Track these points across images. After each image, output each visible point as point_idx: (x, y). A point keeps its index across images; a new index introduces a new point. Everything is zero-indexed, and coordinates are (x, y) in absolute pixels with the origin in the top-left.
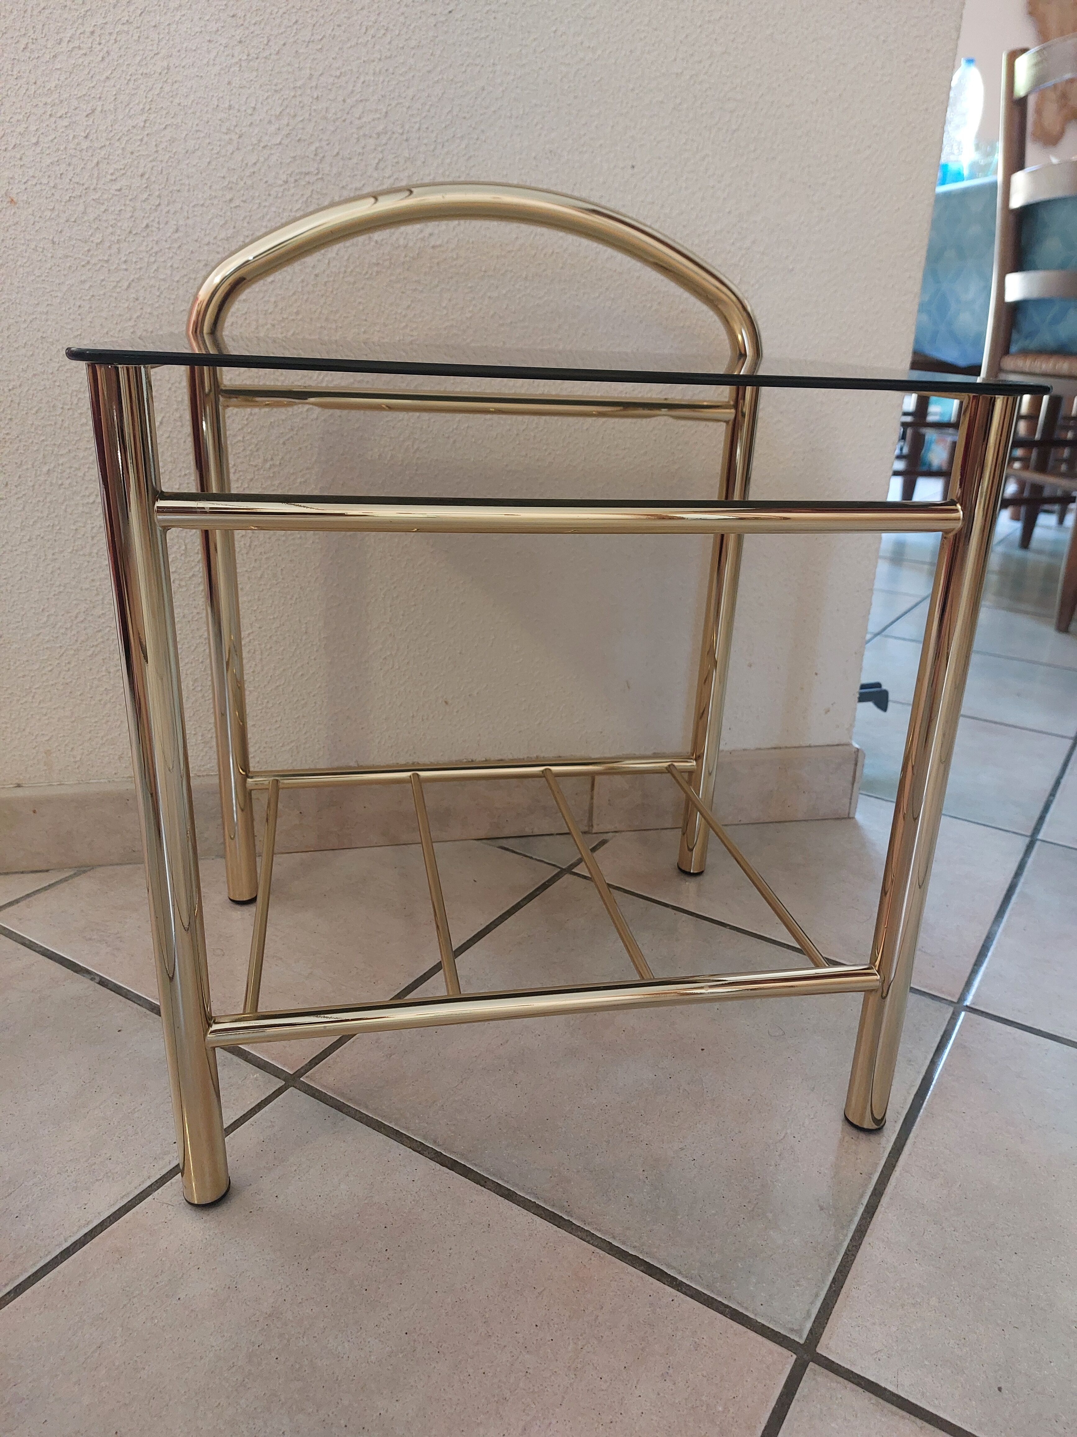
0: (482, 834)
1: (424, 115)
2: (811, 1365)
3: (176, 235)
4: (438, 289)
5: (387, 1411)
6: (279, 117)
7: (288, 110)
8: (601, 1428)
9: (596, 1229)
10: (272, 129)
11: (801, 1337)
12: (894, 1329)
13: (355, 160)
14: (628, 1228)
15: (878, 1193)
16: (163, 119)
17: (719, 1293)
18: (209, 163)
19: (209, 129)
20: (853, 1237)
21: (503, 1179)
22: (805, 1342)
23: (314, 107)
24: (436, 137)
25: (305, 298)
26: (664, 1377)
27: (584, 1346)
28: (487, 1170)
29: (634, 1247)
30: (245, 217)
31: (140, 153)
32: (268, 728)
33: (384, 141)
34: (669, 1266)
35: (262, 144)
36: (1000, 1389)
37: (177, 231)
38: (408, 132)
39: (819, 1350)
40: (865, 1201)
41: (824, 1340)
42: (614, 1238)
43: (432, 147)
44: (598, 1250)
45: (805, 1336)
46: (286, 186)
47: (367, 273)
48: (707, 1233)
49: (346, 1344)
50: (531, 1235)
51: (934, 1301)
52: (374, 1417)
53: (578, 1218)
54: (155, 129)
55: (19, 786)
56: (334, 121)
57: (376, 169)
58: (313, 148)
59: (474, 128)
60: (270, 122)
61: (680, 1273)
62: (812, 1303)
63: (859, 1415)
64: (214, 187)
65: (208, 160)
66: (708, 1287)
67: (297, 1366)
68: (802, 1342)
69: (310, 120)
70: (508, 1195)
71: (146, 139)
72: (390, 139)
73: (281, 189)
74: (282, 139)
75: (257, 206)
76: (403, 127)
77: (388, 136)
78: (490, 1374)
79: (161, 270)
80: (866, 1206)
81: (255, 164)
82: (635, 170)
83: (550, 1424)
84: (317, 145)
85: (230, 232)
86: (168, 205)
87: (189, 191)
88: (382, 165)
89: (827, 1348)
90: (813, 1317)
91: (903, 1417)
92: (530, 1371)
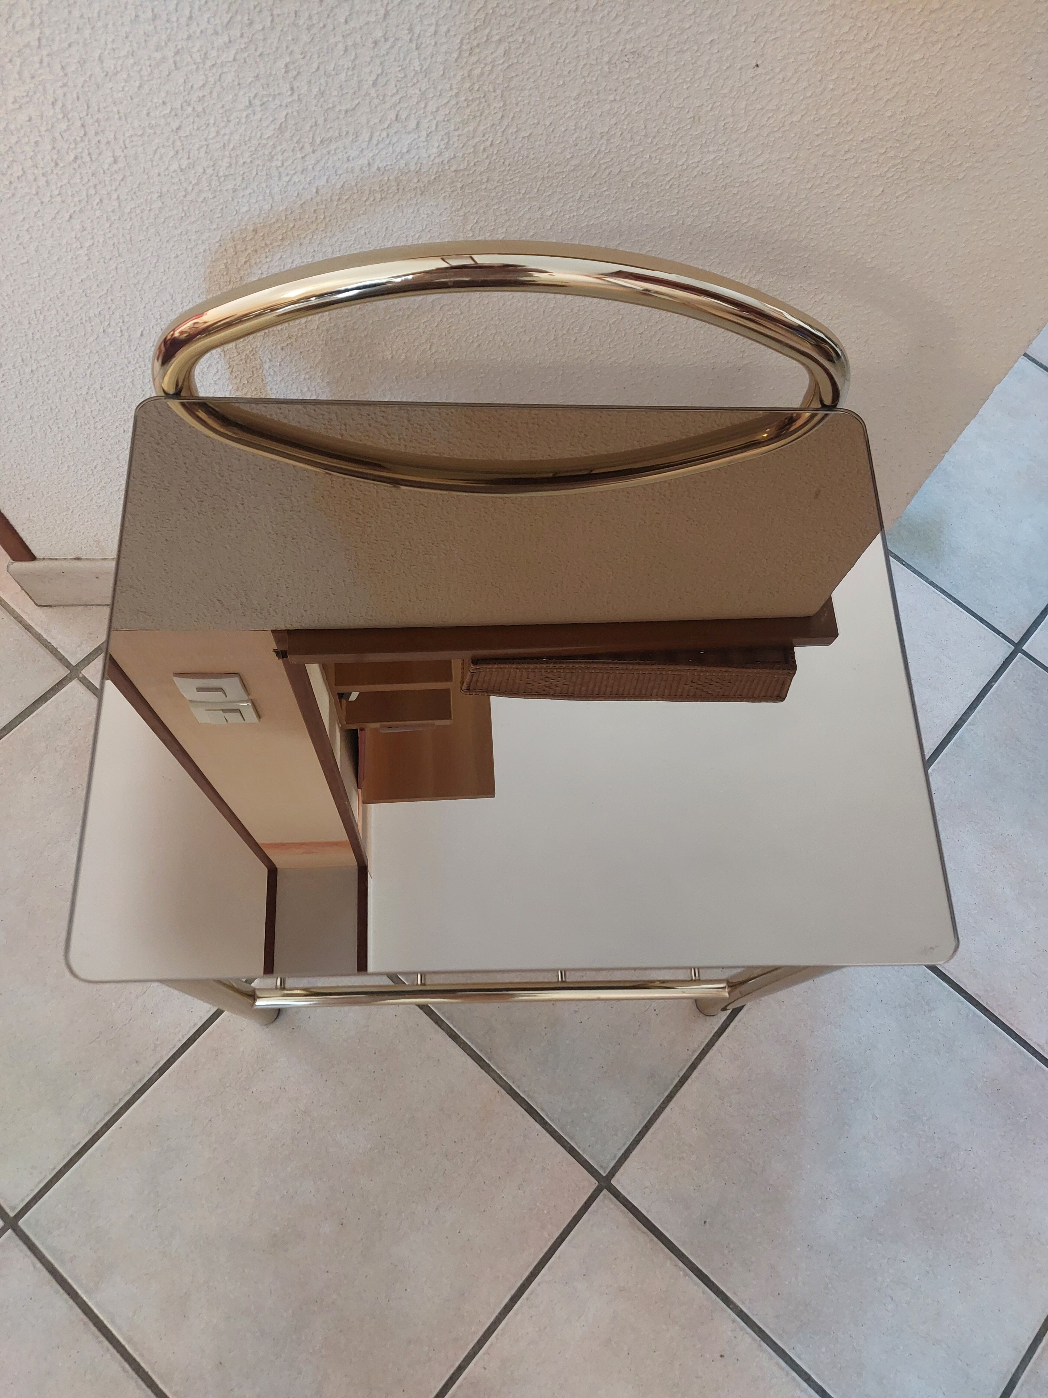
1: (442, 13)
2: (605, 1191)
3: (116, 167)
4: (461, 213)
5: (366, 1186)
6: (228, 25)
7: (239, 18)
8: (478, 1213)
9: (505, 1075)
10: (220, 41)
11: (604, 1173)
12: (661, 1174)
13: (343, 76)
14: (523, 1076)
15: (693, 1067)
16: (64, 36)
17: (567, 1134)
18: (140, 87)
19: (131, 46)
20: (663, 1101)
22: (607, 1175)
23: (276, 12)
24: (461, 43)
25: (291, 225)
26: (520, 1187)
27: (479, 1160)
28: (444, 1014)
29: (525, 1092)
30: (201, 147)
31: (43, 77)
33: (383, 52)
34: (542, 1109)
35: (209, 63)
36: (705, 1222)
37: (115, 162)
38: (419, 36)
39: (612, 1182)
40: (681, 1074)
41: (618, 1175)
42: (514, 1083)
43: (455, 55)
44: (502, 1090)
45: (608, 1171)
46: (250, 111)
47: (367, 199)
48: (572, 1087)
49: (346, 1139)
51: (693, 1158)
52: (359, 1189)
53: (495, 1063)
54: (55, 48)
55: (78, 559)
56: (309, 29)
57: (375, 84)
58: (281, 64)
59: (520, 28)
60: (216, 33)
61: (547, 1115)
62: (619, 1149)
63: (620, 1228)
64: (152, 114)
65: (137, 84)
66: (561, 1128)
67: (319, 1150)
68: (604, 1175)
69: (273, 28)
70: (454, 1037)
71: (46, 60)
72: (392, 47)
73: (245, 114)
74: (236, 53)
75: (213, 135)
76: (411, 30)
77: (389, 44)
79: (106, 201)
80: (682, 1077)
81: (204, 85)
82: (759, 70)
83: (451, 1207)
84: (288, 60)
85: (184, 163)
86: (97, 133)
87: (120, 118)
88: (382, 81)
89: (618, 1181)
90: (617, 1159)
91: (643, 1232)
92: (446, 1172)
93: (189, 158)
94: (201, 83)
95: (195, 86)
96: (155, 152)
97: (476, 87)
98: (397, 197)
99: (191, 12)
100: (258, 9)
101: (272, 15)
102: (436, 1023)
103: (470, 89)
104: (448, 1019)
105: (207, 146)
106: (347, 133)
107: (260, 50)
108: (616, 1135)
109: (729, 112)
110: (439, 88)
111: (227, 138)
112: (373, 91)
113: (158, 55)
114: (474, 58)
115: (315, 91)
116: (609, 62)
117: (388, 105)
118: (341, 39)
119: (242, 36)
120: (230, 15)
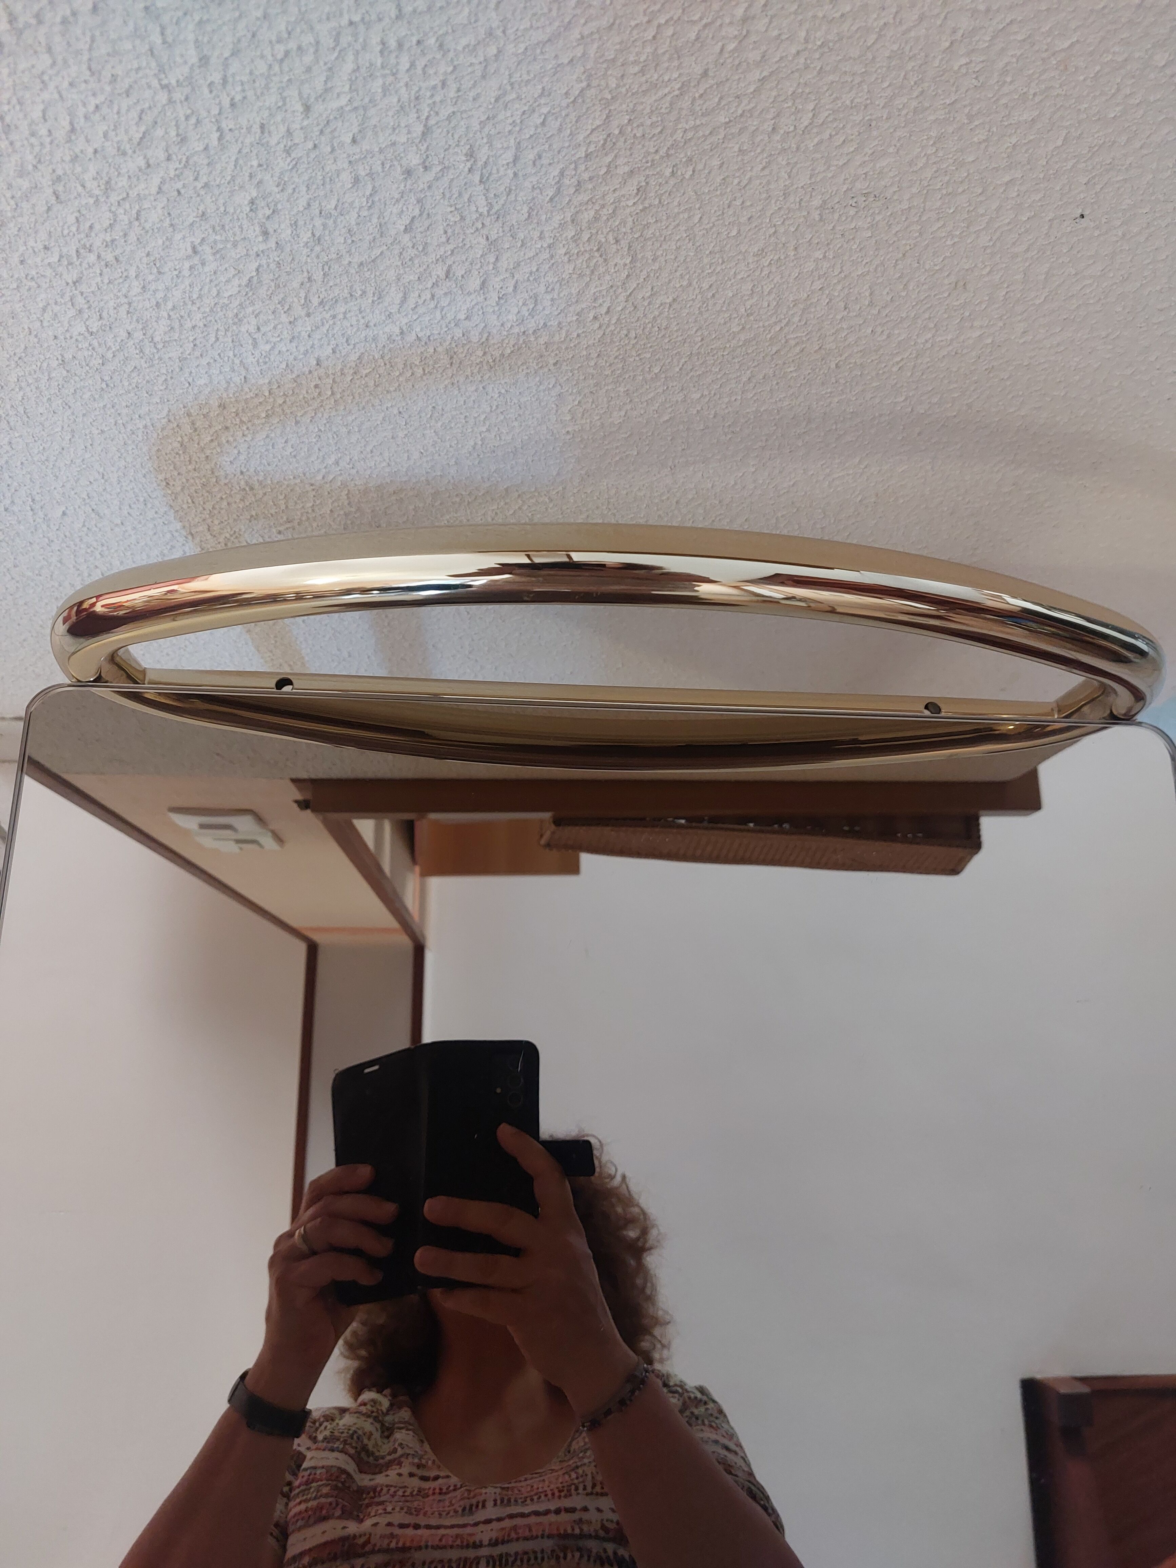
93: (101, 318)
94: (106, 223)
95: (97, 227)
96: (44, 310)
97: (585, 236)
98: (449, 372)
99: (71, 123)
100: (193, 120)
101: (219, 129)
103: (576, 239)
105: (130, 304)
106: (364, 292)
107: (204, 179)
109: (1019, 277)
110: (521, 236)
111: (160, 295)
112: (406, 239)
113: (25, 184)
114: (584, 197)
115: (306, 236)
116: (822, 207)
117: (432, 257)
118: (346, 165)
119: (169, 159)
120: (143, 129)
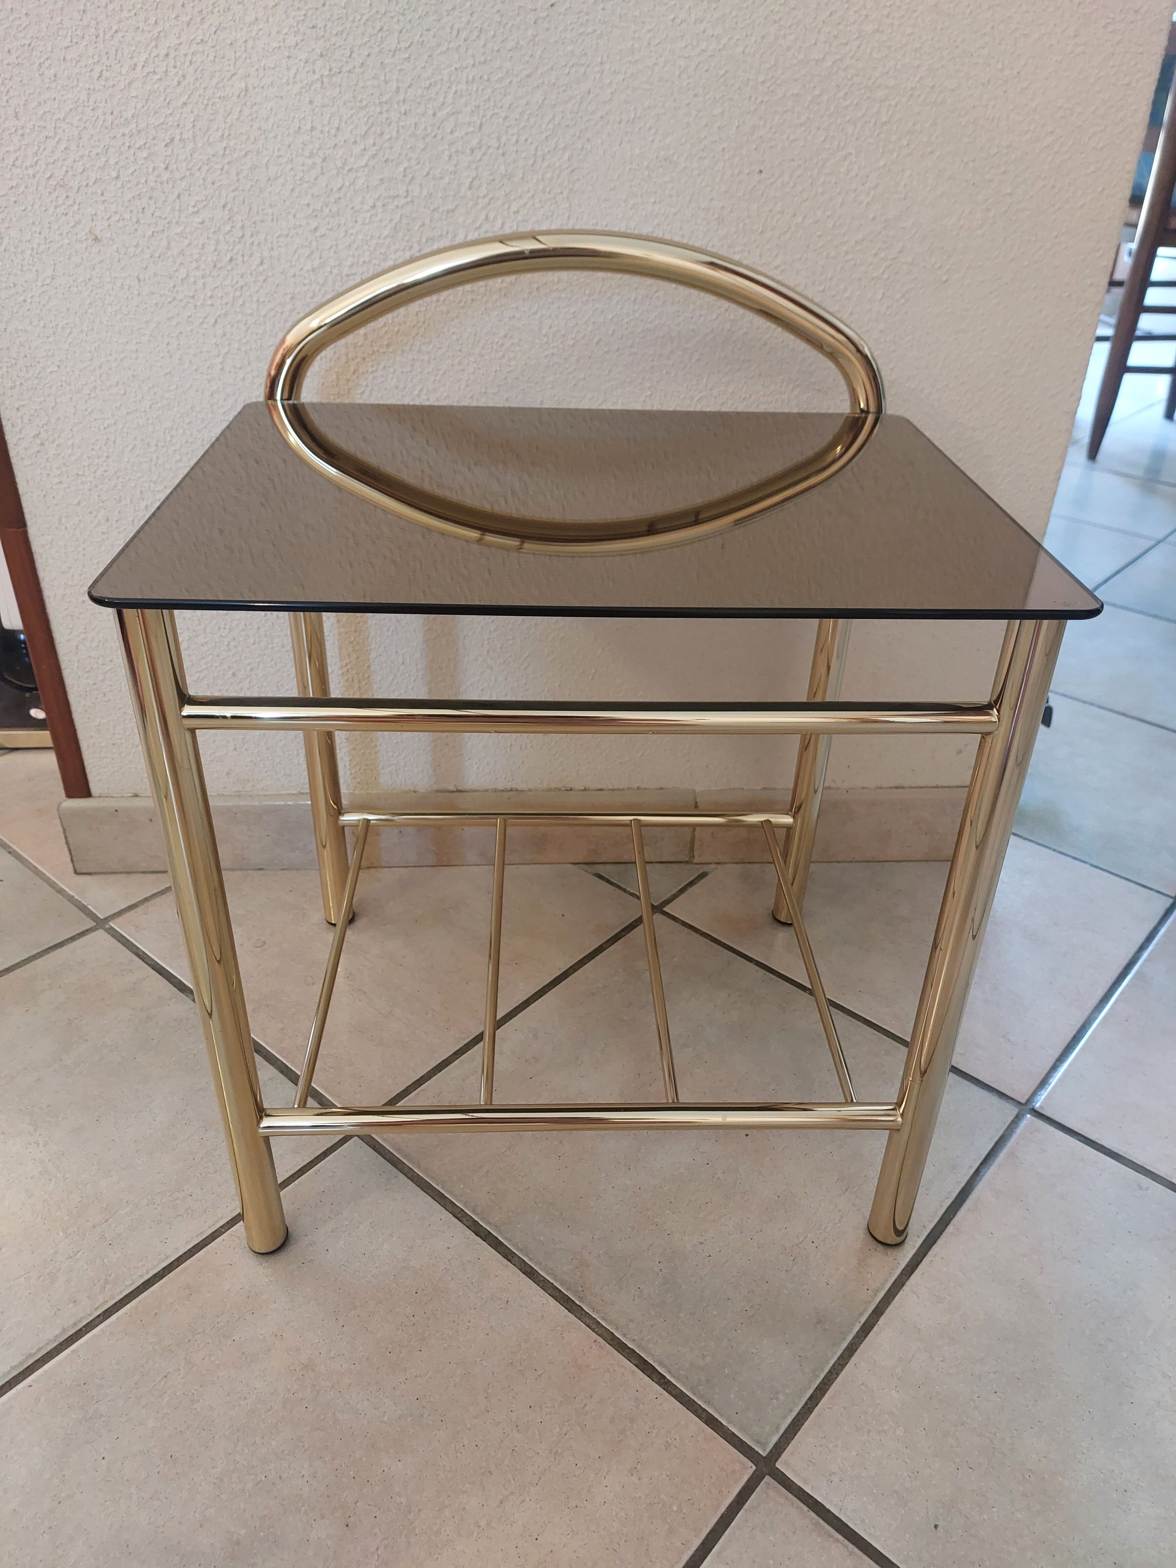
0: (580, 859)
1: (522, 125)
2: (767, 1478)
3: (261, 268)
4: (538, 316)
5: (389, 1469)
6: (364, 136)
7: (374, 129)
8: (567, 1510)
9: (603, 1319)
10: (357, 149)
11: (764, 1450)
12: (854, 1453)
13: (446, 180)
14: (632, 1321)
15: (878, 1312)
16: (243, 146)
17: (701, 1397)
18: (292, 190)
19: (291, 154)
20: (841, 1355)
21: (528, 1257)
22: (768, 1455)
23: (402, 124)
24: (536, 149)
25: (396, 329)
26: (632, 1471)
27: (567, 1432)
28: (515, 1245)
29: (634, 1341)
30: (331, 247)
31: (221, 183)
32: (367, 752)
33: (478, 158)
34: (661, 1364)
35: (347, 168)
36: (936, 1527)
37: (262, 263)
38: (505, 144)
39: (778, 1465)
40: (863, 1319)
41: (785, 1455)
42: (617, 1329)
43: (531, 161)
44: (600, 1339)
45: (768, 1450)
46: (373, 212)
47: (461, 301)
48: (703, 1335)
49: (366, 1402)
50: (542, 1316)
51: (900, 1432)
52: (379, 1473)
53: (589, 1305)
54: (235, 156)
55: (136, 796)
56: (424, 138)
57: (470, 188)
58: (401, 168)
59: (579, 137)
60: (355, 142)
61: (669, 1372)
62: (785, 1416)
63: (797, 1533)
64: (298, 216)
65: (291, 187)
66: (692, 1389)
67: (322, 1417)
68: (764, 1455)
69: (398, 138)
70: (530, 1273)
71: (226, 167)
72: (484, 154)
73: (369, 214)
74: (368, 160)
75: (342, 234)
76: (499, 138)
77: (483, 151)
78: (482, 1448)
79: (247, 304)
80: (864, 1325)
81: (340, 189)
82: (763, 175)
83: (524, 1501)
84: (406, 165)
85: (317, 262)
86: (252, 236)
87: (273, 220)
88: (476, 183)
89: (786, 1463)
90: (781, 1432)
91: (837, 1540)
92: (516, 1449)
93: (320, 258)
94: (339, 186)
95: (335, 189)
96: (295, 252)
97: (548, 189)
98: (485, 299)
99: (339, 124)
100: (388, 121)
101: (398, 127)
102: (505, 1257)
103: (543, 191)
104: (521, 1251)
105: (337, 245)
106: (447, 233)
107: (386, 156)
108: (777, 1399)
109: (746, 213)
110: (520, 191)
111: (352, 238)
112: (469, 194)
113: (310, 162)
114: (546, 164)
115: (425, 193)
116: (648, 167)
117: (480, 206)
118: (447, 147)
119: (374, 145)
120: (368, 126)
